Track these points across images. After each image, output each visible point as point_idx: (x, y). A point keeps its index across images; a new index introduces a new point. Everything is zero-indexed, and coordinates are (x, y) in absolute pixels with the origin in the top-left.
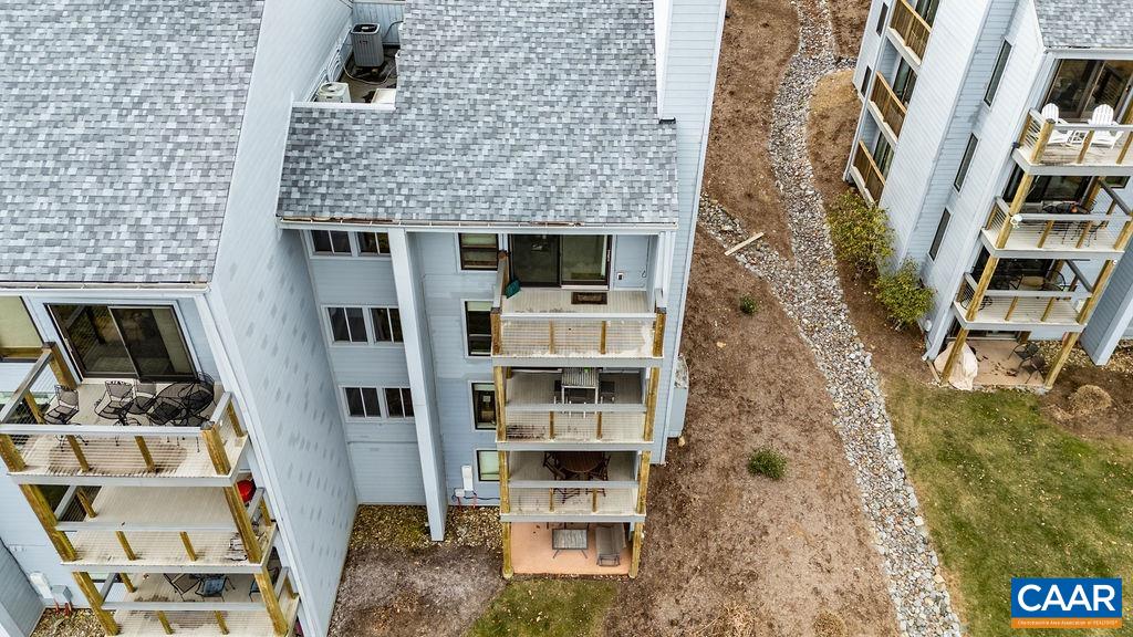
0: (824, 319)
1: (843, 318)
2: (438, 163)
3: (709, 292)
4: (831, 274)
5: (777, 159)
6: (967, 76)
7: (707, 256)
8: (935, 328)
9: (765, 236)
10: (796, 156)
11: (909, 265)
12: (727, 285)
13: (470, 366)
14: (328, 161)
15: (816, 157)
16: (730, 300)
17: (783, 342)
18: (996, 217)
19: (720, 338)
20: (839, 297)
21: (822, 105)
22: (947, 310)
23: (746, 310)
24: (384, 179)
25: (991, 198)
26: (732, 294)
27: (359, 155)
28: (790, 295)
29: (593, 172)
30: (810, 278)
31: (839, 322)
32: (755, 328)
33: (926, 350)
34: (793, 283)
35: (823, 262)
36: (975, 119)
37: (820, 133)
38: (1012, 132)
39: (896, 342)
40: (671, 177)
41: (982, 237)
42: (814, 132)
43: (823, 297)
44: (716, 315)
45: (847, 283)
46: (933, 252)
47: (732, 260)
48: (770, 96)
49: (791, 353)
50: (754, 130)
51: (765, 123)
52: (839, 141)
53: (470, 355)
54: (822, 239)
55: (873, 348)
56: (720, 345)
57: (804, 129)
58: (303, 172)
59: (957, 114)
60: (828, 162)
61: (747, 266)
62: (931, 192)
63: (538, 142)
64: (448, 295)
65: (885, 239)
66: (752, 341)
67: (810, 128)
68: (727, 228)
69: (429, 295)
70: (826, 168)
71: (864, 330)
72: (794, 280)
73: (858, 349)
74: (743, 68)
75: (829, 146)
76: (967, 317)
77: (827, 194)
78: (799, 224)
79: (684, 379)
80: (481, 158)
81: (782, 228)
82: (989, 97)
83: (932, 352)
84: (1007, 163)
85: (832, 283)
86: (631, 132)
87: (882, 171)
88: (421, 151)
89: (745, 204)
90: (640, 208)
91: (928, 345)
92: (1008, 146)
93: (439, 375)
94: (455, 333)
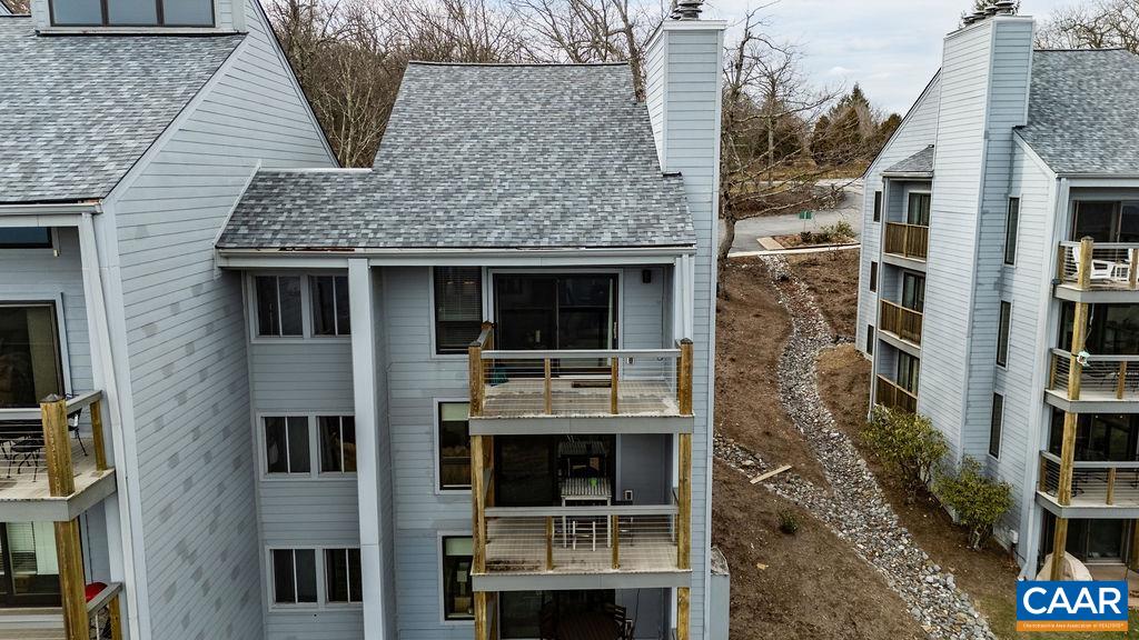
0: (883, 545)
1: (906, 541)
2: (415, 206)
3: (738, 515)
4: (879, 502)
5: (792, 410)
6: (979, 239)
7: (730, 483)
8: (1023, 537)
9: (794, 468)
10: (811, 407)
11: (968, 462)
12: (759, 509)
13: (443, 506)
14: (288, 206)
15: (833, 406)
16: (766, 523)
17: (838, 561)
18: (1058, 368)
19: (761, 559)
20: (895, 522)
21: (828, 367)
22: (1032, 505)
23: (787, 529)
24: (350, 218)
25: (1044, 350)
26: (766, 517)
27: (327, 202)
28: (838, 523)
29: (592, 211)
30: (856, 507)
31: (901, 547)
32: (802, 548)
33: (1019, 570)
34: (836, 511)
35: (865, 492)
36: (1001, 284)
37: (833, 387)
38: (1047, 272)
39: (979, 561)
40: (683, 212)
41: (1049, 397)
42: (827, 386)
43: (873, 525)
44: (751, 538)
45: (900, 506)
46: (994, 448)
47: (759, 487)
48: (773, 363)
49: (852, 573)
50: (761, 386)
51: (771, 382)
52: (855, 391)
53: (442, 488)
54: (859, 473)
55: (953, 570)
56: (761, 566)
57: (815, 386)
58: (257, 215)
59: (980, 281)
60: (847, 408)
61: (778, 493)
62: (974, 374)
63: (530, 191)
64: (418, 394)
65: (934, 448)
66: (800, 562)
67: (820, 384)
68: (748, 463)
69: (395, 394)
70: (847, 413)
71: (935, 554)
72: (836, 509)
73: (935, 573)
74: (741, 343)
75: (845, 396)
76: (1060, 502)
77: (853, 436)
78: (830, 461)
79: (723, 567)
80: (464, 202)
81: (812, 462)
82: (1010, 258)
83: (1028, 570)
84: (1051, 306)
85: (883, 511)
86: (633, 183)
87: (910, 390)
88: (396, 198)
89: (765, 441)
90: (650, 234)
91: (1020, 561)
92: (1046, 287)
93: (400, 525)
94: (424, 455)
